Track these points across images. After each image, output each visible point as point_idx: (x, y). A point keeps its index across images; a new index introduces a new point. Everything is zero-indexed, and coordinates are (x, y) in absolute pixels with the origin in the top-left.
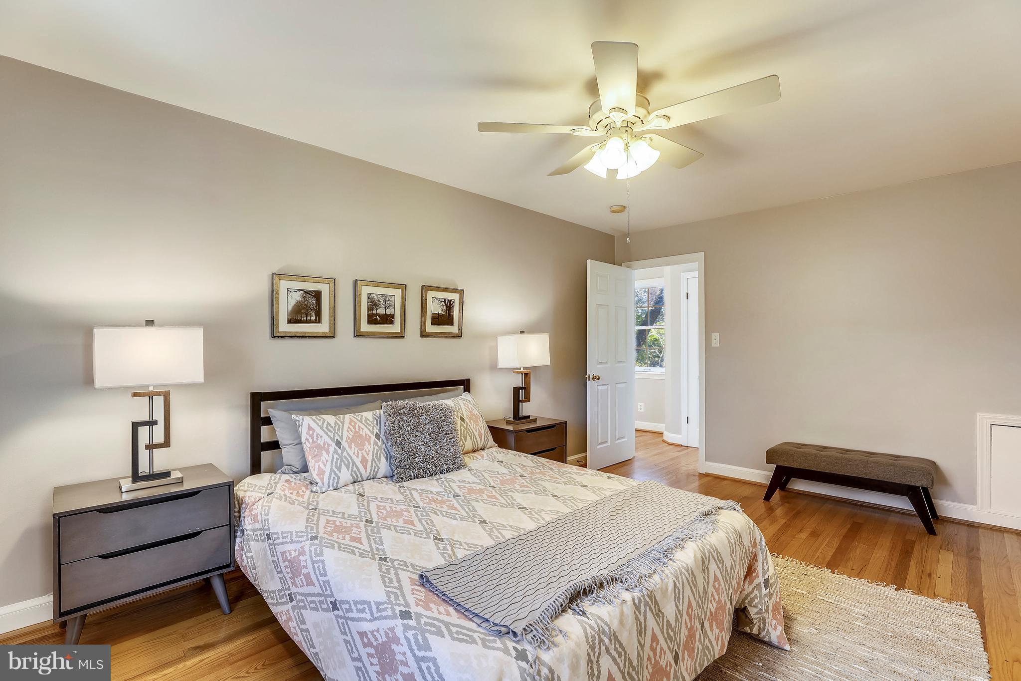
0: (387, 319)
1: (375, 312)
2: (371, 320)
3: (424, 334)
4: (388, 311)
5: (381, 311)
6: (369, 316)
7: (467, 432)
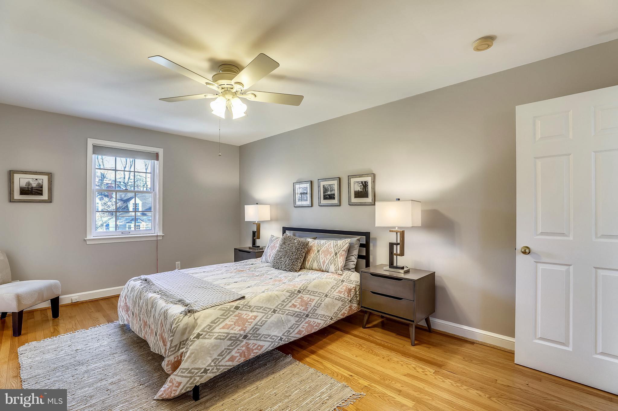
0: (332, 197)
1: (326, 194)
2: (325, 198)
3: (351, 204)
4: (332, 193)
5: (329, 193)
6: (324, 196)
7: (316, 259)
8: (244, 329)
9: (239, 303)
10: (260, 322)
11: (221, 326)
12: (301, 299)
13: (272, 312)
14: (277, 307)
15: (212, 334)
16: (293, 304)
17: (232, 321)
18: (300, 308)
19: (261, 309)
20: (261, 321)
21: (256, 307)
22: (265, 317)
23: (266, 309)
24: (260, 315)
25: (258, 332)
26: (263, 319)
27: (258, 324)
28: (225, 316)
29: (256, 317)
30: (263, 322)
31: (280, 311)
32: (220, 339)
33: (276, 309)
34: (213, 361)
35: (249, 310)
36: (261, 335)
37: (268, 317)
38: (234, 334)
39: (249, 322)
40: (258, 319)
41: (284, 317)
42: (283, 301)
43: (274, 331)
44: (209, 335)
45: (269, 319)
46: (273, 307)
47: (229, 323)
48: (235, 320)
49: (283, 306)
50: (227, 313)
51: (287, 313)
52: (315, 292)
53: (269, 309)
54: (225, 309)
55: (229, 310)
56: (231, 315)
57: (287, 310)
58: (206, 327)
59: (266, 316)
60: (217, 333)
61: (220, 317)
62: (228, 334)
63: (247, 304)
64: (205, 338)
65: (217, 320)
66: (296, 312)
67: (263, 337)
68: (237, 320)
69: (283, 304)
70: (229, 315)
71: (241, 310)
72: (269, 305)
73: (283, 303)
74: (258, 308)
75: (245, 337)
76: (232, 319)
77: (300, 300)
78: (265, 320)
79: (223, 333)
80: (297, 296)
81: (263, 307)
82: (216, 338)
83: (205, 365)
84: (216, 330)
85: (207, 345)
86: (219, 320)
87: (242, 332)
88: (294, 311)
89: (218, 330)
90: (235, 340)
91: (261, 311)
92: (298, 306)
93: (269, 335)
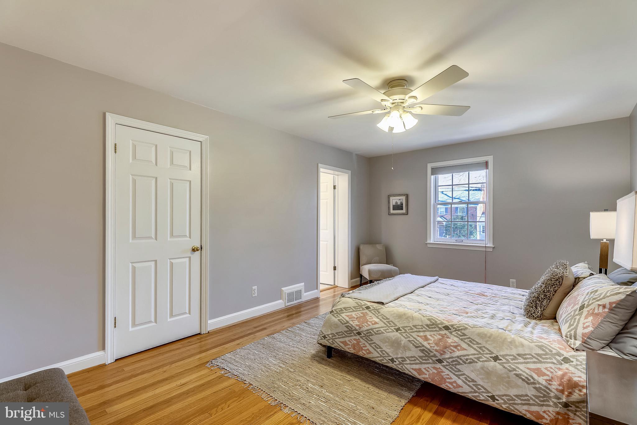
8: (361, 326)
9: (374, 305)
10: (376, 330)
11: (348, 314)
12: (442, 336)
13: (394, 329)
14: (403, 327)
15: (339, 316)
16: (425, 336)
17: (357, 315)
18: (432, 345)
19: (386, 319)
20: (378, 329)
21: (383, 316)
22: (385, 328)
23: (391, 323)
24: (381, 324)
25: (371, 337)
26: (382, 329)
27: (374, 330)
28: (356, 309)
29: (376, 323)
30: (379, 332)
31: (404, 333)
32: (341, 322)
33: (401, 329)
34: (331, 334)
35: (376, 314)
36: (373, 342)
37: (387, 331)
38: (352, 325)
39: (368, 324)
40: (377, 326)
41: (404, 341)
42: (415, 326)
43: (387, 347)
44: (337, 315)
45: (387, 332)
46: (399, 325)
47: (354, 315)
48: (359, 316)
49: (412, 331)
50: (358, 307)
51: (410, 339)
52: (475, 343)
53: (394, 324)
54: (360, 304)
55: (361, 306)
56: (360, 310)
57: (412, 336)
58: (338, 309)
59: (387, 328)
60: (342, 317)
61: (352, 308)
62: (348, 322)
63: (379, 309)
64: (334, 316)
65: (349, 309)
66: (423, 346)
67: (374, 345)
68: (361, 317)
69: (412, 329)
70: (359, 310)
71: (370, 311)
72: (397, 320)
73: (413, 327)
74: (384, 318)
75: (359, 333)
76: (358, 313)
77: (440, 337)
78: (383, 331)
79: (345, 319)
80: (438, 331)
81: (389, 319)
82: (339, 320)
83: (326, 332)
84: (343, 315)
85: (332, 320)
86: (350, 309)
87: (357, 328)
88: (421, 343)
89: (344, 316)
90: (350, 330)
91: (385, 321)
92: (431, 342)
93: (380, 348)
